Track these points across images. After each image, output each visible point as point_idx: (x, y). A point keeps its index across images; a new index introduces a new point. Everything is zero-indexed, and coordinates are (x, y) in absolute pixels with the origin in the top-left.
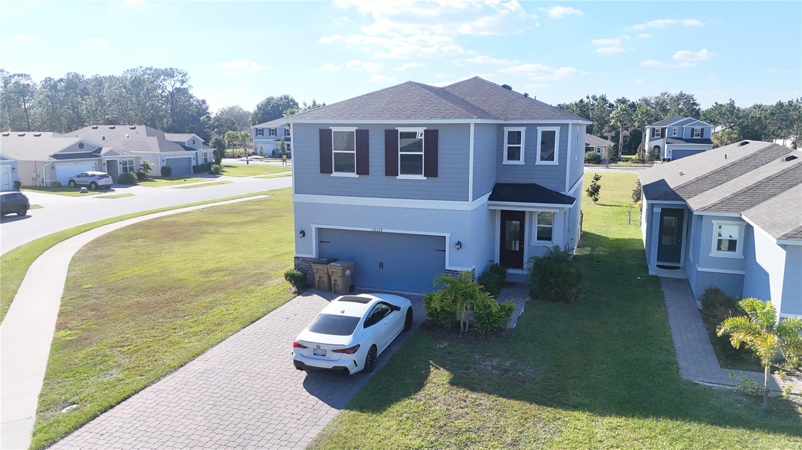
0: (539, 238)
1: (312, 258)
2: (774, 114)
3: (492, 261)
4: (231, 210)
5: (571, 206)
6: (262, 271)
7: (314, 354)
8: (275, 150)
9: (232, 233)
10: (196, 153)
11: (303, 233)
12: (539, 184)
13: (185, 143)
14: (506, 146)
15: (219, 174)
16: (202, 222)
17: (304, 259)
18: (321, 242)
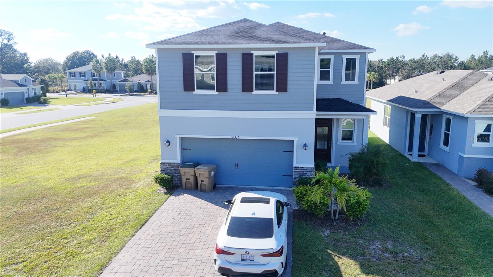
0: (343, 139)
1: (176, 163)
2: (390, 65)
4: (68, 129)
7: (242, 260)
8: (85, 88)
10: (28, 89)
11: (169, 142)
12: (344, 99)
13: (18, 81)
15: (47, 103)
16: (49, 138)
17: (170, 165)
18: (183, 149)
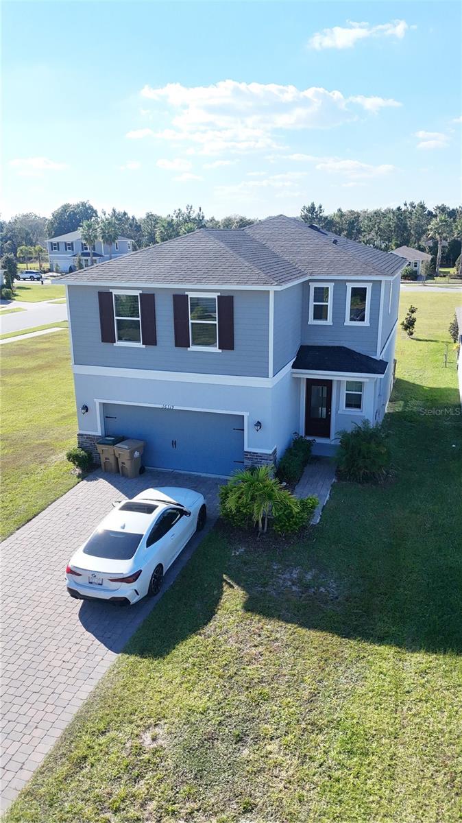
0: (348, 405)
1: (97, 436)
3: (296, 433)
4: (19, 351)
5: (382, 376)
6: (45, 441)
7: (90, 583)
9: (18, 385)
11: (86, 408)
12: (349, 348)
14: (312, 304)
15: (10, 299)
17: (88, 437)
18: (107, 417)
